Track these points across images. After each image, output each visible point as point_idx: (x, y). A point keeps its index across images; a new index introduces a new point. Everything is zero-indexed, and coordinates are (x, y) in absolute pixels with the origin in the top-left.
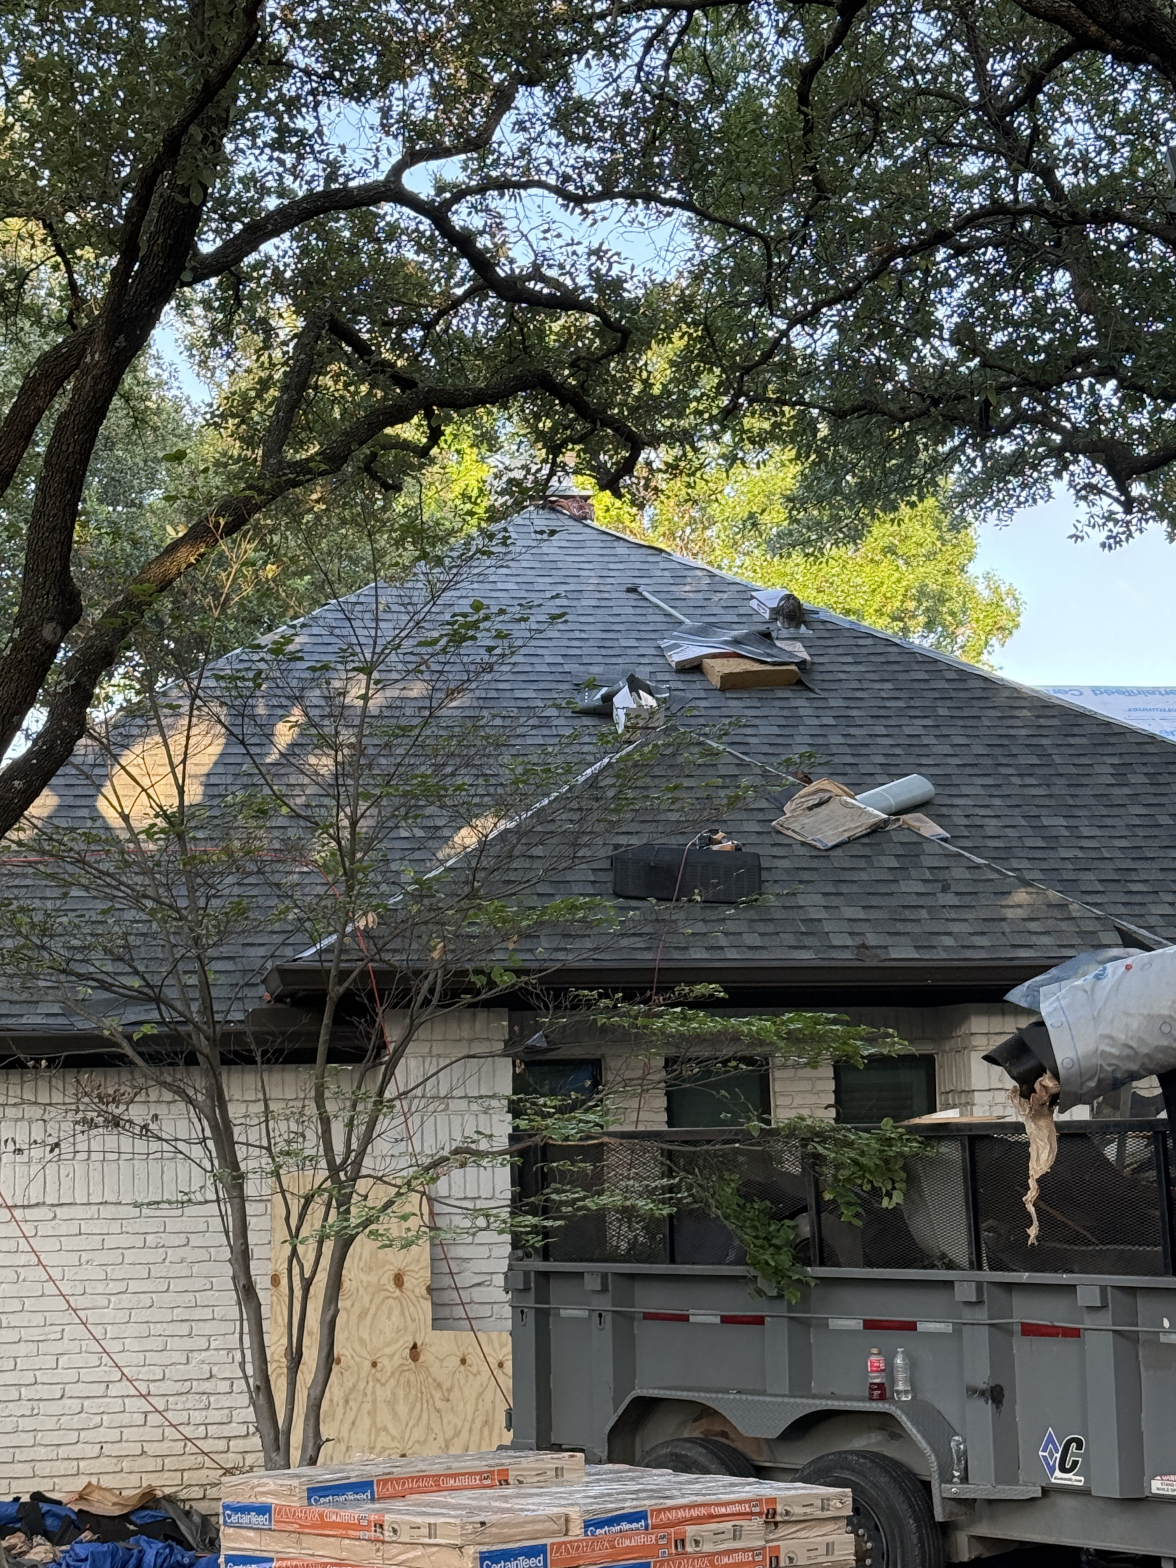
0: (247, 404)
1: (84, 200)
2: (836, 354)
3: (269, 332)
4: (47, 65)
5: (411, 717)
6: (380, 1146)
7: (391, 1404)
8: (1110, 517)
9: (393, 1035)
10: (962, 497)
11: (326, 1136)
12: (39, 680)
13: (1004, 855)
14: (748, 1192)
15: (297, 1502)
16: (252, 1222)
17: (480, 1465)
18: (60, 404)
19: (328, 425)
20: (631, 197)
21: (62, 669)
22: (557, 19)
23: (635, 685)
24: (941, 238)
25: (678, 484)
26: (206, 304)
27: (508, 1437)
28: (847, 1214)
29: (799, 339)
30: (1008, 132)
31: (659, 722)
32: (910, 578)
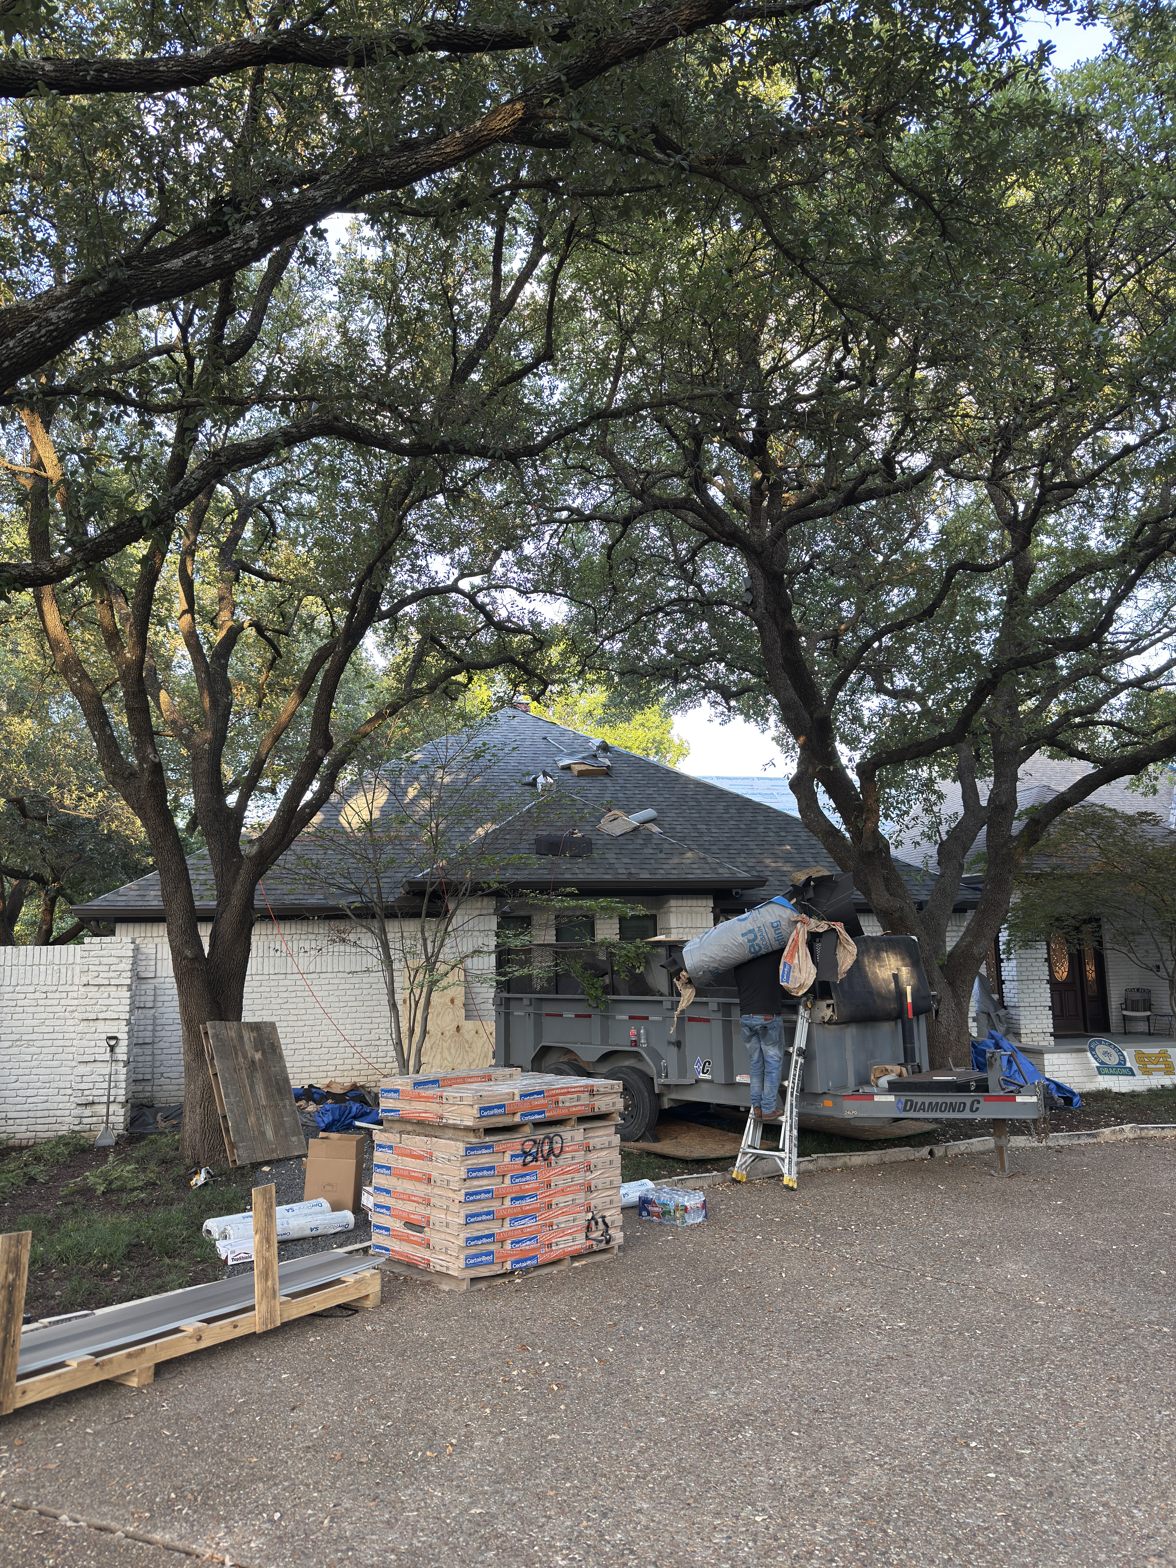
0: (399, 667)
1: (336, 590)
2: (621, 652)
3: (408, 640)
4: (321, 539)
5: (460, 785)
6: (445, 950)
7: (449, 1049)
8: (722, 713)
9: (451, 907)
10: (668, 705)
11: (425, 945)
12: (316, 770)
13: (683, 839)
14: (586, 967)
15: (409, 1088)
16: (396, 979)
17: (481, 1073)
18: (327, 666)
19: (430, 676)
20: (545, 592)
21: (326, 767)
22: (517, 526)
23: (545, 774)
24: (659, 609)
25: (562, 699)
26: (384, 630)
27: (493, 1062)
28: (623, 975)
29: (607, 646)
30: (685, 571)
31: (554, 788)
32: (650, 735)
